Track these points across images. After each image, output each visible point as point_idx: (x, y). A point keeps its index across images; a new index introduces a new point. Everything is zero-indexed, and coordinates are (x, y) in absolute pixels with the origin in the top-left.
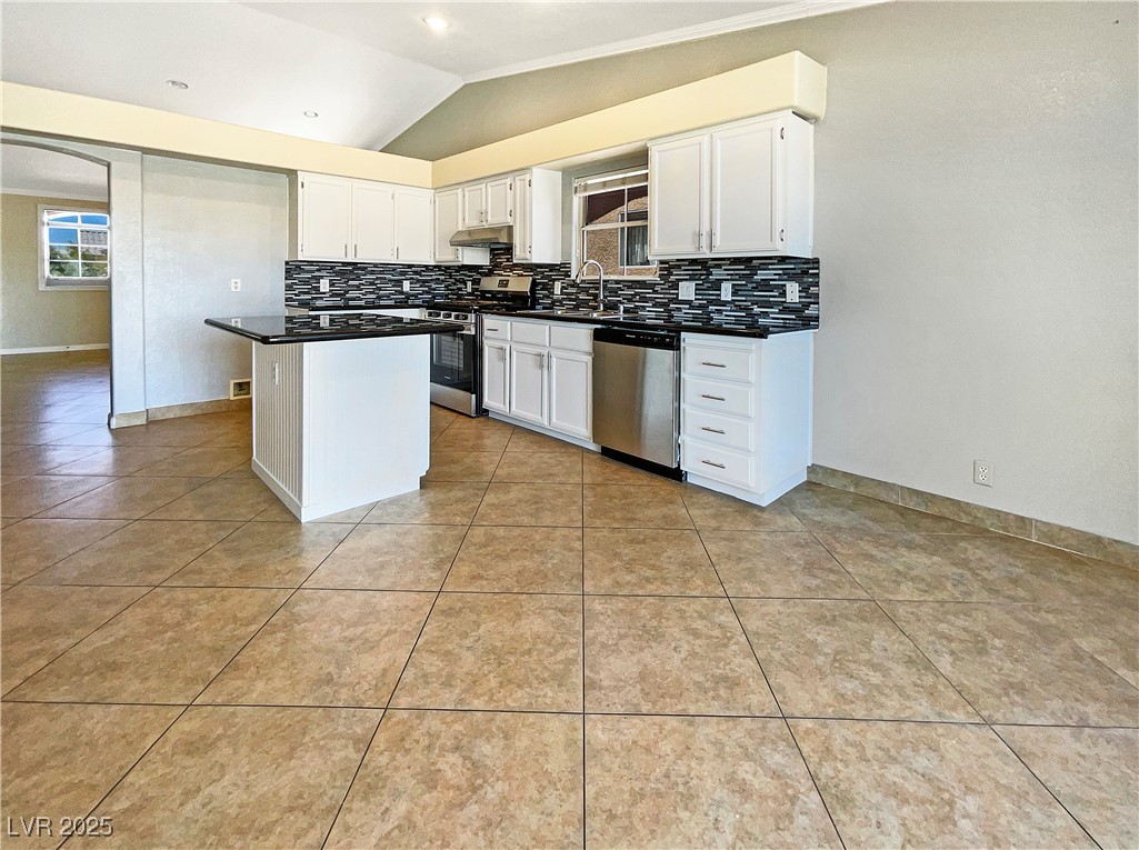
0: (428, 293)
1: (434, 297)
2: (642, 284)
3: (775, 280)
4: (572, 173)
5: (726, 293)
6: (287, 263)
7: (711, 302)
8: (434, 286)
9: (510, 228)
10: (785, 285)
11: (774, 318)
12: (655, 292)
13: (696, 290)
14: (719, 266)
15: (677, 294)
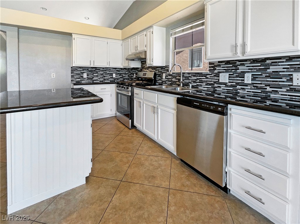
0: (122, 78)
1: (124, 79)
2: (200, 74)
3: (284, 72)
4: (171, 26)
5: (248, 79)
6: (71, 67)
7: (238, 84)
8: (124, 75)
9: (146, 52)
10: (292, 75)
11: (282, 95)
12: (207, 78)
13: (229, 77)
14: (243, 65)
15: (219, 80)
